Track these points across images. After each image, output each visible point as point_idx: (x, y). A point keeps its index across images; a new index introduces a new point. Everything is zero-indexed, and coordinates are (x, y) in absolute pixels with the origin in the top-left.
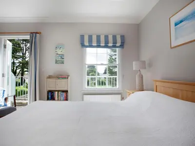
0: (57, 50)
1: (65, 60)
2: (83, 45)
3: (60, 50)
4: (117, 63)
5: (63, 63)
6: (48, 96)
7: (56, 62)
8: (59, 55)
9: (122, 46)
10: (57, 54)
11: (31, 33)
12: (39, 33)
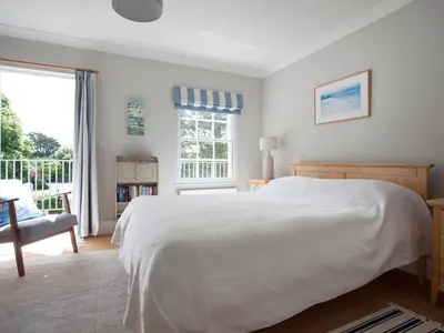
0: (131, 109)
1: (146, 129)
2: (177, 105)
3: (138, 110)
4: (229, 139)
5: (142, 133)
6: (118, 195)
7: (130, 131)
8: (136, 118)
9: (238, 112)
10: (131, 117)
11: (78, 70)
12: (97, 72)
